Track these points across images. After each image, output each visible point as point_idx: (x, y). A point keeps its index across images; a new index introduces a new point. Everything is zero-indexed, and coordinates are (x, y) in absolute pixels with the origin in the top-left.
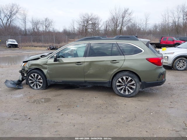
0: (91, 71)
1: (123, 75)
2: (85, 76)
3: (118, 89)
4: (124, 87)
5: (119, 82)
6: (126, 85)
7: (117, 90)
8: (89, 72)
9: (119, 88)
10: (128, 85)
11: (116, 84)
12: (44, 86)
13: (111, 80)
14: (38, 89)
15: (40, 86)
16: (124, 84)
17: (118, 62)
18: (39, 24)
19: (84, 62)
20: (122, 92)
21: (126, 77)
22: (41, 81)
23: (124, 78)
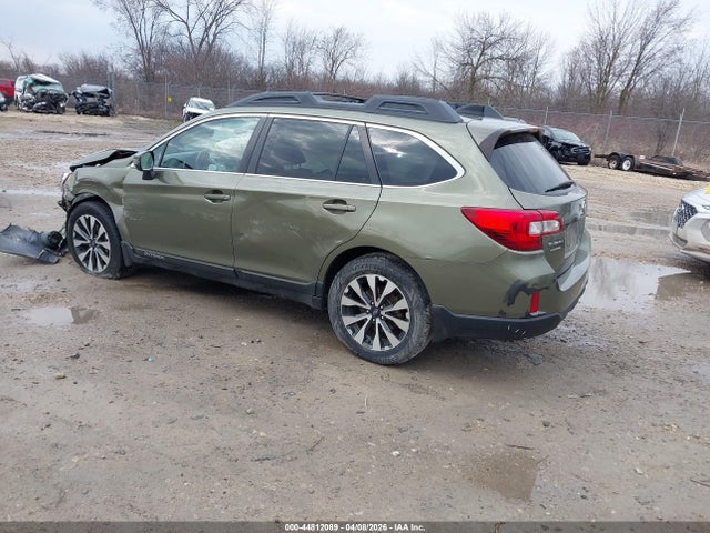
0: (255, 232)
1: (364, 269)
2: (234, 252)
3: (346, 324)
4: (369, 317)
5: (352, 294)
6: (376, 313)
7: (342, 325)
8: (246, 236)
9: (348, 320)
10: (383, 313)
11: (339, 301)
12: (115, 264)
13: (321, 283)
14: (98, 274)
15: (103, 263)
16: (368, 307)
17: (350, 207)
18: (313, 51)
19: (234, 192)
20: (359, 337)
21: (377, 278)
22: (107, 245)
23: (371, 280)
